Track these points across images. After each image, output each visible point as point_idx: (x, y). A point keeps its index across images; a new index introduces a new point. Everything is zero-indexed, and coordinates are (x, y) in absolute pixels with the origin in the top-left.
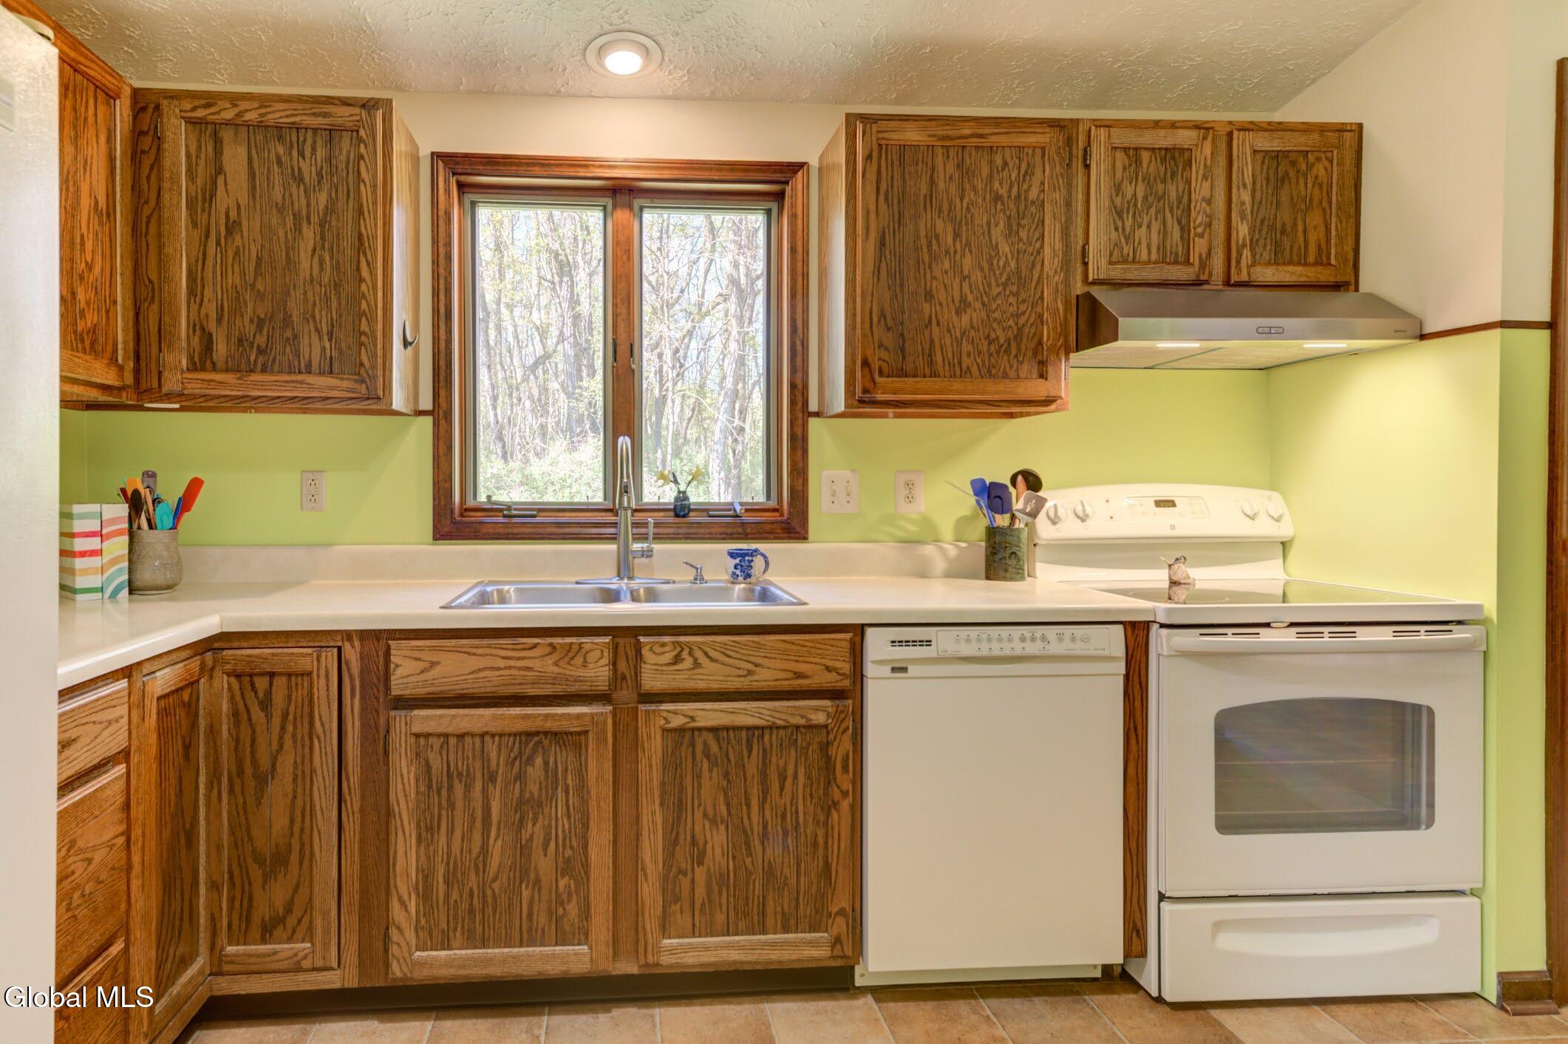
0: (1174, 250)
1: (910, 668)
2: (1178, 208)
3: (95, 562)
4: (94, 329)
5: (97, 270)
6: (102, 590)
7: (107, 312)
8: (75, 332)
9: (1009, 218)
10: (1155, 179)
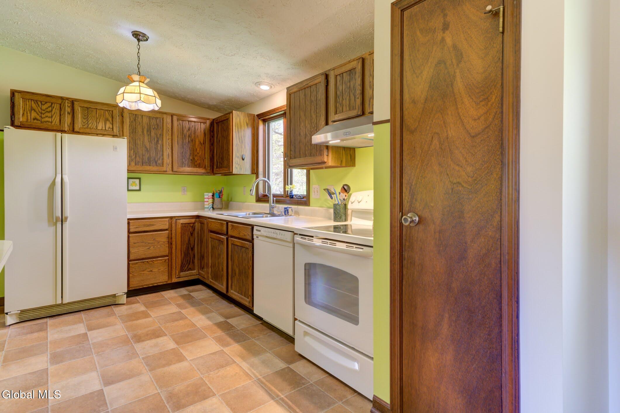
0: (353, 106)
1: (259, 237)
2: (354, 89)
3: (207, 203)
4: (200, 164)
5: (200, 154)
6: (208, 208)
7: (203, 160)
8: (194, 165)
9: (314, 107)
10: (347, 82)
